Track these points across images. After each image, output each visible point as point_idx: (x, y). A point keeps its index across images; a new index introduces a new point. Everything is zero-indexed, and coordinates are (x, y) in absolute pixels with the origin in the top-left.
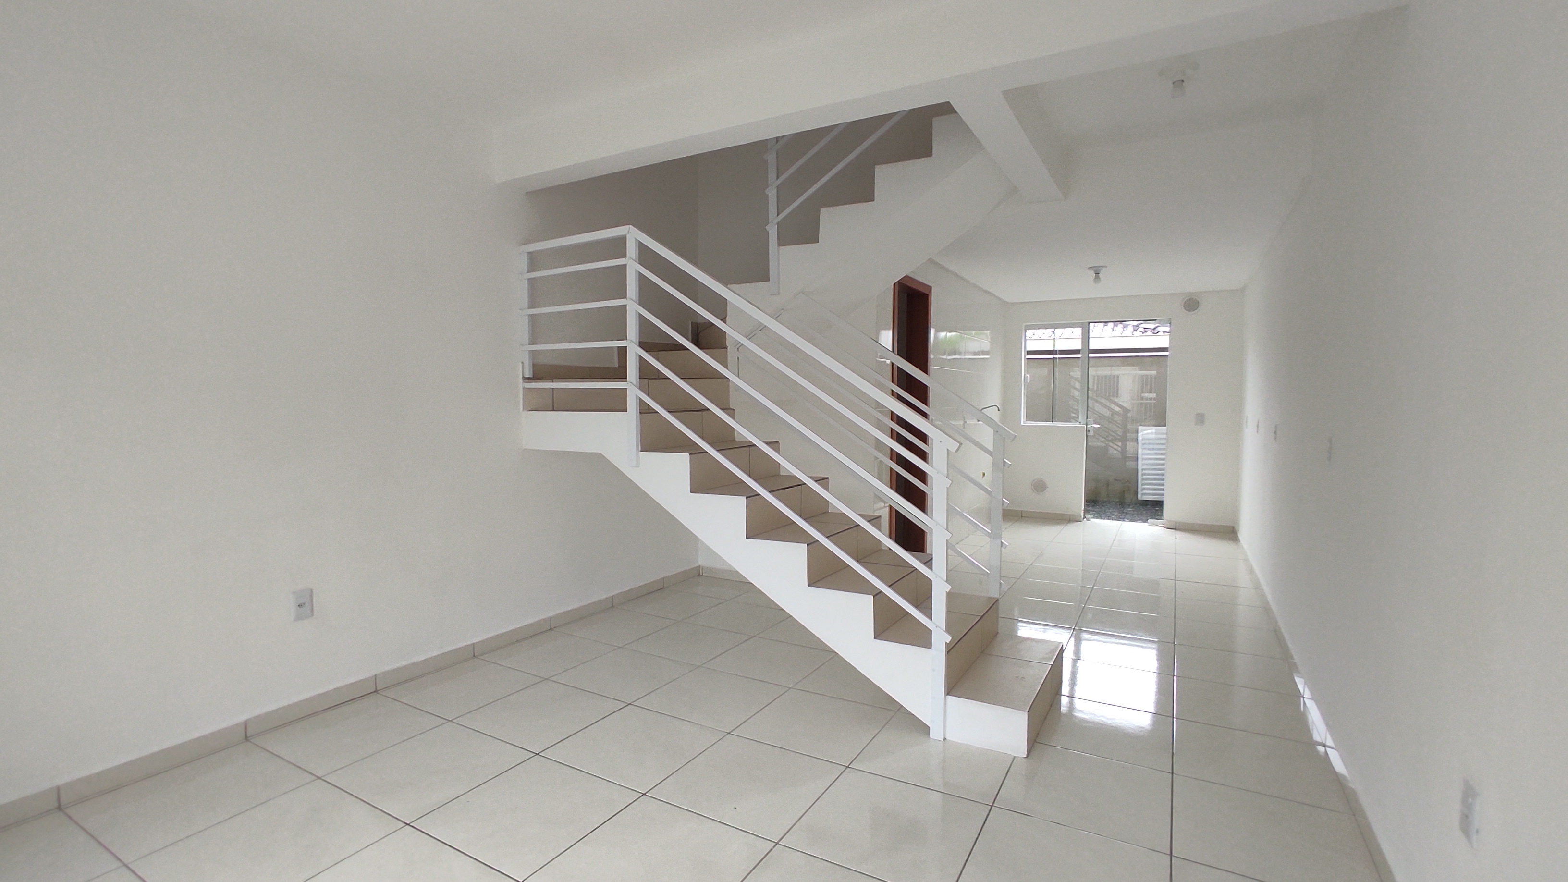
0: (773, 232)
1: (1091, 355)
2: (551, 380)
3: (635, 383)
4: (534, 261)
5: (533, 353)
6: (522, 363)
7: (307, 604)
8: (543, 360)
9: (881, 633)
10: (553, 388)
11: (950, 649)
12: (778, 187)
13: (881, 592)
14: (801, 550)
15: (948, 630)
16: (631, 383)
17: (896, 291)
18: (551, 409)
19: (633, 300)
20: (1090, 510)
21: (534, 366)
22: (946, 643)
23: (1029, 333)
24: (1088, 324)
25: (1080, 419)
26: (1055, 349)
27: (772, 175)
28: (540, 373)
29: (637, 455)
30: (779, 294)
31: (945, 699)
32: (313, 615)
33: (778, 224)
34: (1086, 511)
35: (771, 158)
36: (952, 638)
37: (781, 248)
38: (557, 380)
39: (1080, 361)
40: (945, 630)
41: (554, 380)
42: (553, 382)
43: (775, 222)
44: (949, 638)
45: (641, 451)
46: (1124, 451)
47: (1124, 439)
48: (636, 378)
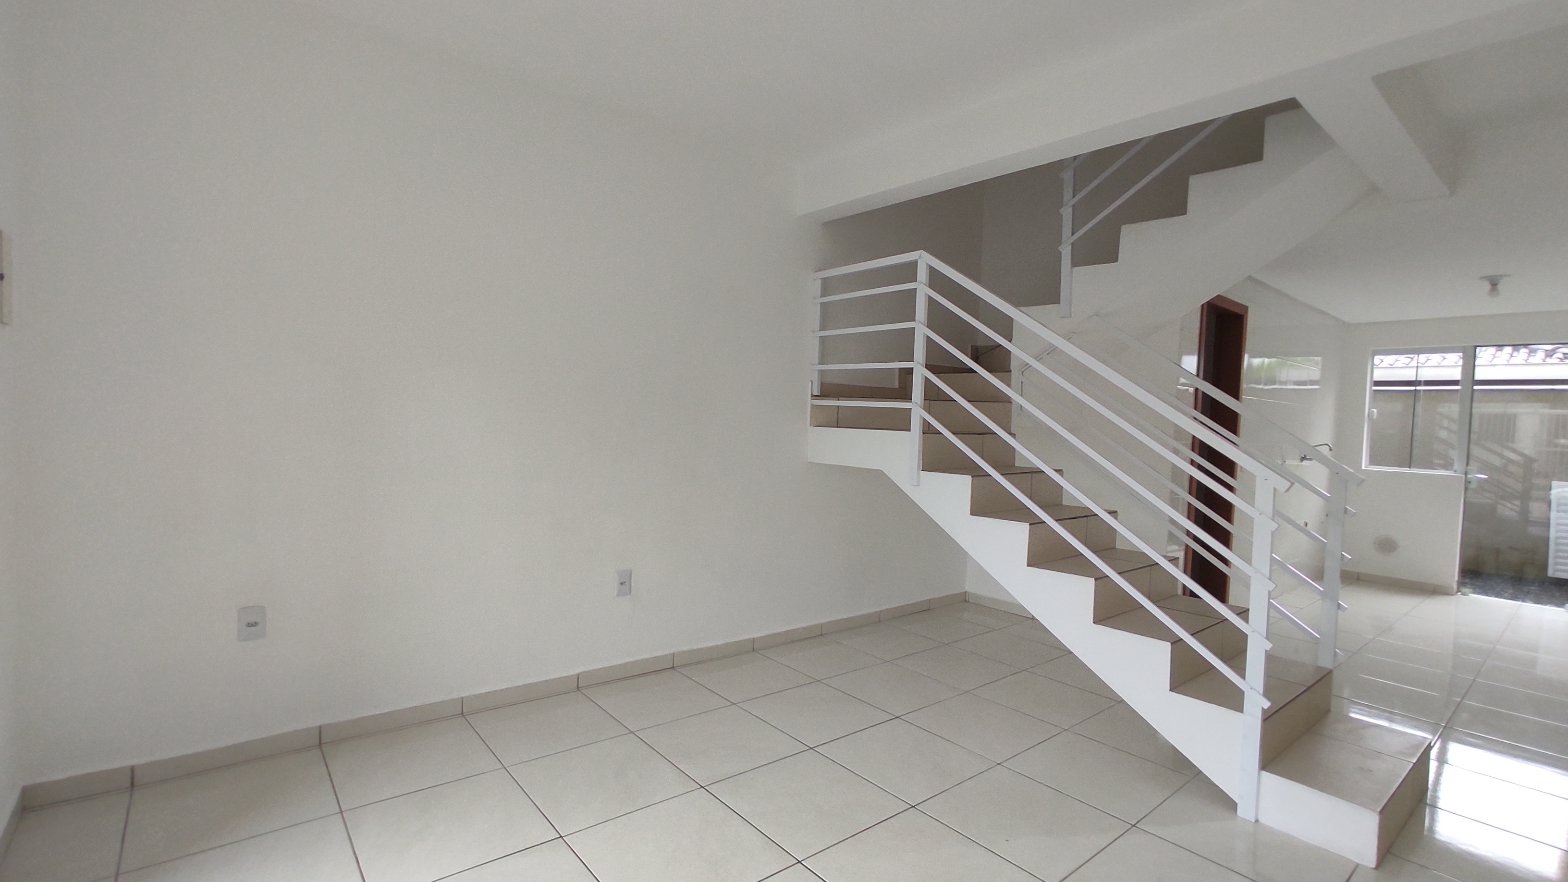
0: (1066, 252)
1: (1475, 387)
2: (837, 399)
3: (919, 403)
4: (827, 287)
5: (821, 372)
6: (812, 381)
7: (626, 583)
8: (830, 380)
9: (1177, 685)
10: (838, 406)
11: (1268, 717)
12: (1073, 206)
13: (1182, 639)
14: (1088, 585)
15: (1267, 694)
16: (916, 403)
17: (1205, 312)
18: (836, 426)
19: (921, 323)
20: (1466, 583)
21: (822, 385)
22: (1263, 709)
23: (1377, 359)
24: (1473, 348)
25: (1456, 467)
26: (1418, 379)
27: (1068, 192)
28: (827, 391)
29: (919, 474)
30: (1070, 317)
31: (1259, 775)
32: (630, 593)
33: (1073, 244)
34: (1461, 584)
35: (1068, 176)
36: (1272, 704)
37: (1075, 269)
38: (842, 398)
39: (1459, 394)
40: (1261, 692)
41: (840, 398)
42: (838, 400)
43: (1071, 241)
44: (1267, 704)
45: (922, 470)
46: (1525, 512)
47: (1525, 497)
48: (921, 399)
